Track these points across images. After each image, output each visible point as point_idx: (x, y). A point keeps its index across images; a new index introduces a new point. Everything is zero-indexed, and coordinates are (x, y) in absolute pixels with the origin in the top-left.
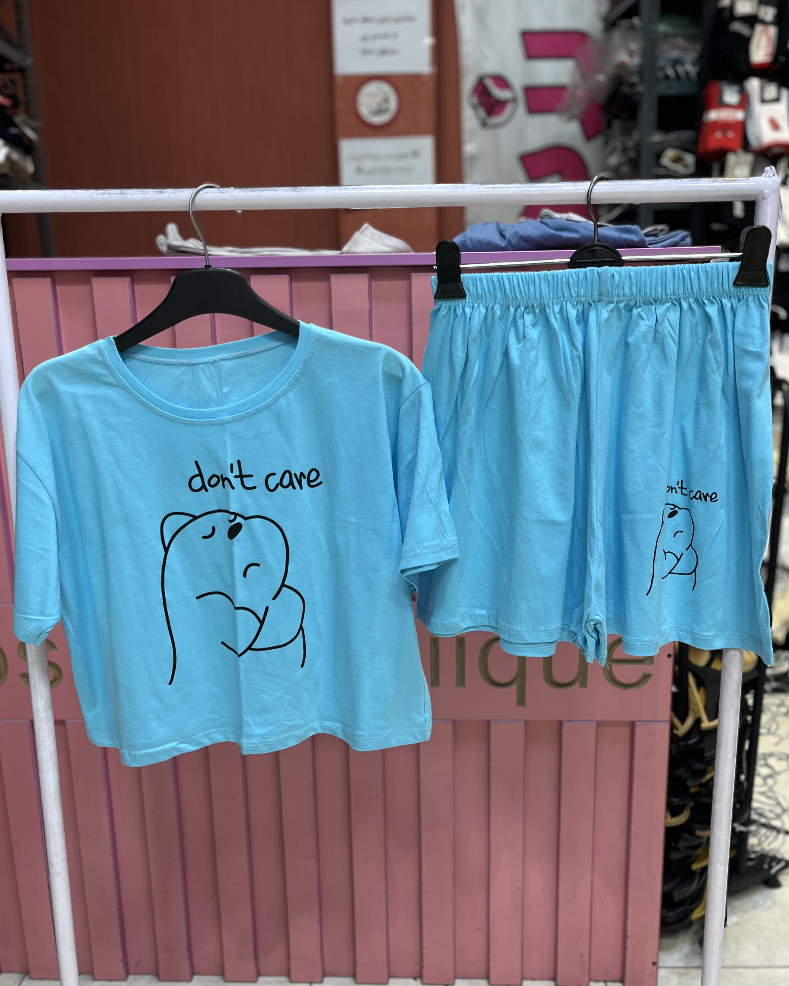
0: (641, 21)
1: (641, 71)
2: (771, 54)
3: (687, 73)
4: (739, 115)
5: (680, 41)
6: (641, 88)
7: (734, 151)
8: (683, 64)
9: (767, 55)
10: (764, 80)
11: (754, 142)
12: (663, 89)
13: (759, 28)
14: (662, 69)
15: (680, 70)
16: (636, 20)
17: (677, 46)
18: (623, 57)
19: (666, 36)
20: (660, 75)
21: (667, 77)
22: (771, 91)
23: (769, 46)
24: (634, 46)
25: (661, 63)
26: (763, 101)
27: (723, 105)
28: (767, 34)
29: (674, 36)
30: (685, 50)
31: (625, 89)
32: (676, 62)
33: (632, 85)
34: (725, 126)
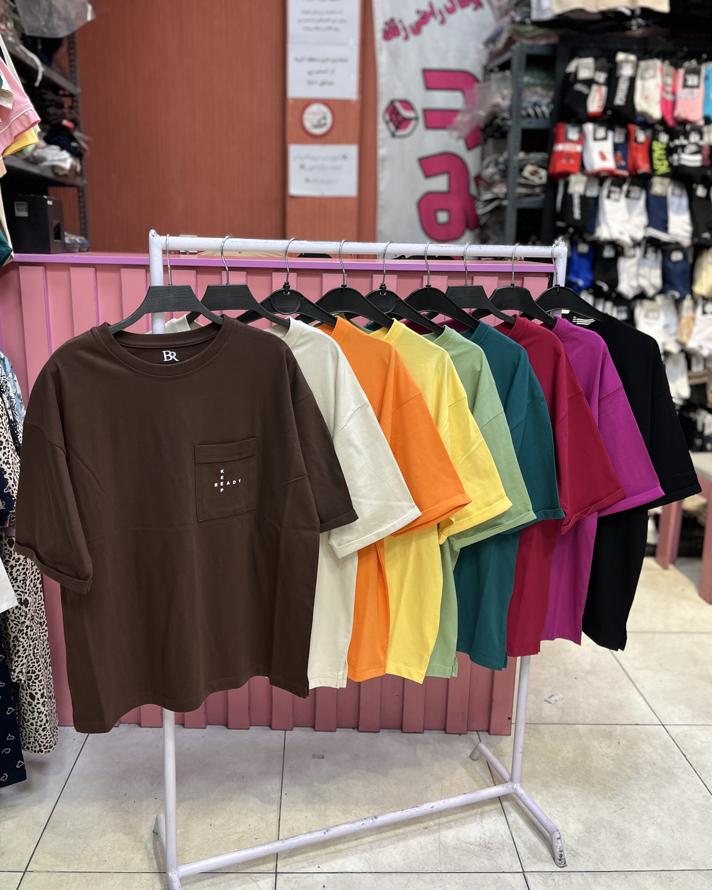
0: (512, 73)
1: (510, 110)
2: (602, 106)
3: (543, 113)
4: (578, 148)
5: (539, 90)
6: (509, 123)
7: (574, 173)
8: (540, 106)
9: (599, 107)
10: (596, 125)
11: (589, 168)
12: (526, 124)
13: (595, 87)
14: (525, 109)
15: (538, 110)
16: (508, 73)
17: (536, 93)
18: (498, 100)
19: (529, 85)
20: (524, 113)
21: (529, 116)
22: (601, 132)
23: (601, 100)
24: (507, 92)
25: (524, 105)
26: (595, 139)
27: (567, 140)
28: (600, 92)
29: (534, 85)
30: (542, 96)
31: (498, 121)
32: (535, 104)
33: (504, 119)
34: (569, 155)
